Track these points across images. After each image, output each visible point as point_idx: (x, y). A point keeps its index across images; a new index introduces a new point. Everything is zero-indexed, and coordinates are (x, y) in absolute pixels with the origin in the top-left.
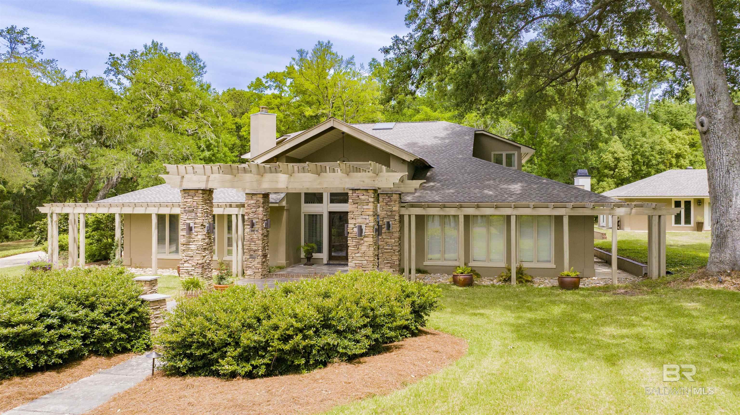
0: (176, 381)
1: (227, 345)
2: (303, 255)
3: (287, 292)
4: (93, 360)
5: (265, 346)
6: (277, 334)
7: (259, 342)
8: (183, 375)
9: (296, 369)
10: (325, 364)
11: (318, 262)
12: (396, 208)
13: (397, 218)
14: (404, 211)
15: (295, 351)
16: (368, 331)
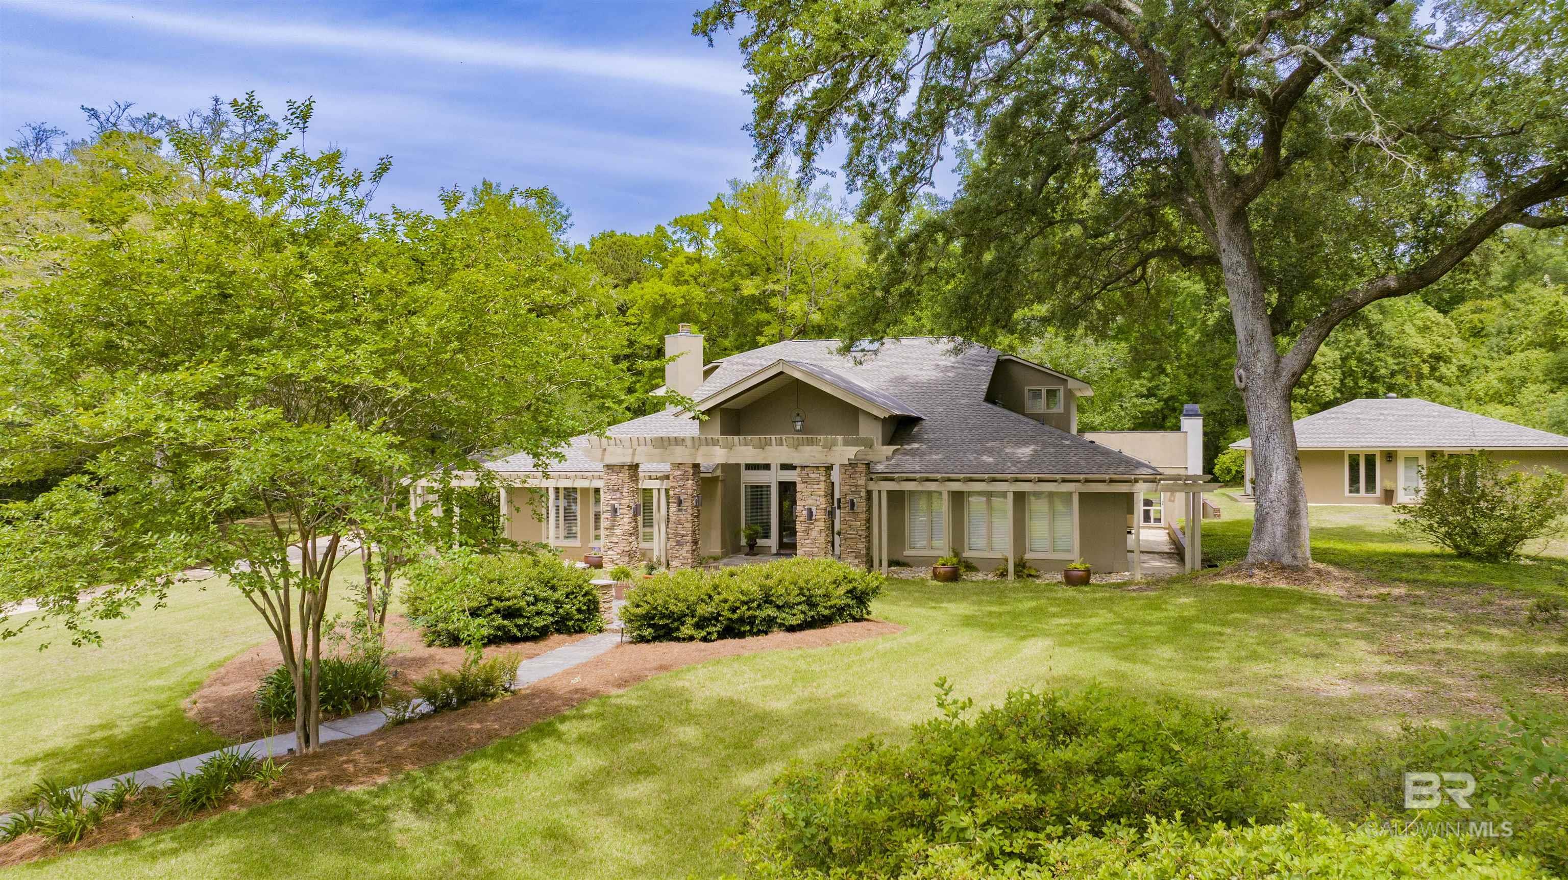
0: (643, 646)
1: (685, 615)
2: (744, 542)
3: (732, 575)
4: (556, 637)
5: (716, 617)
6: (727, 606)
7: (712, 613)
8: (648, 641)
9: (741, 635)
10: (766, 633)
11: (764, 551)
12: (861, 482)
13: (863, 494)
14: (872, 486)
15: (741, 620)
16: (804, 607)
